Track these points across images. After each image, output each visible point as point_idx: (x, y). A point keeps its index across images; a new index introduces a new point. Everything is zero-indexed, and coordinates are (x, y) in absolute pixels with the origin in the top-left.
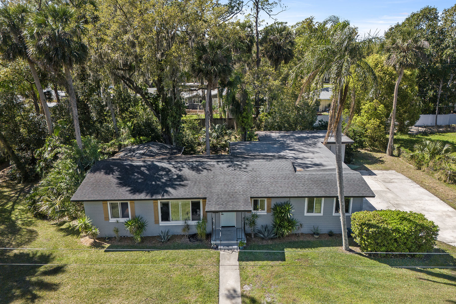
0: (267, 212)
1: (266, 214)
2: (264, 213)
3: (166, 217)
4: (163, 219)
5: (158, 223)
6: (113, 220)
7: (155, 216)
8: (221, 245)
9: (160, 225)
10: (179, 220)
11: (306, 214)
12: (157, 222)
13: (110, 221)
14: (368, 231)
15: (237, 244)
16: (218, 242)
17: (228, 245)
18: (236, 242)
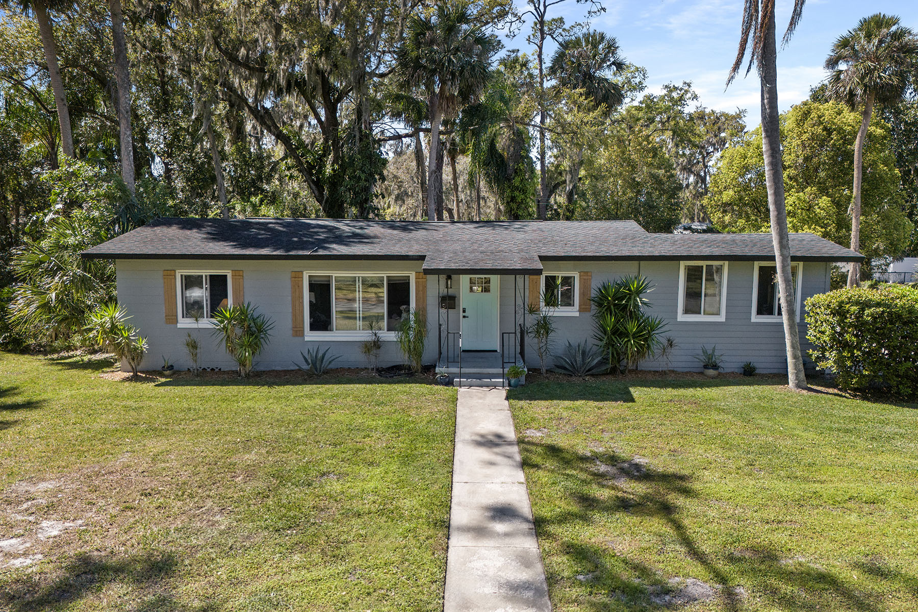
0: (580, 311)
1: (577, 314)
2: (572, 311)
3: (321, 321)
4: (313, 327)
5: (303, 335)
6: (185, 323)
7: (294, 315)
8: (461, 376)
9: (306, 339)
10: (356, 329)
11: (681, 317)
12: (298, 332)
13: (179, 326)
14: (862, 317)
15: (503, 376)
16: (455, 370)
17: (480, 376)
18: (500, 371)
